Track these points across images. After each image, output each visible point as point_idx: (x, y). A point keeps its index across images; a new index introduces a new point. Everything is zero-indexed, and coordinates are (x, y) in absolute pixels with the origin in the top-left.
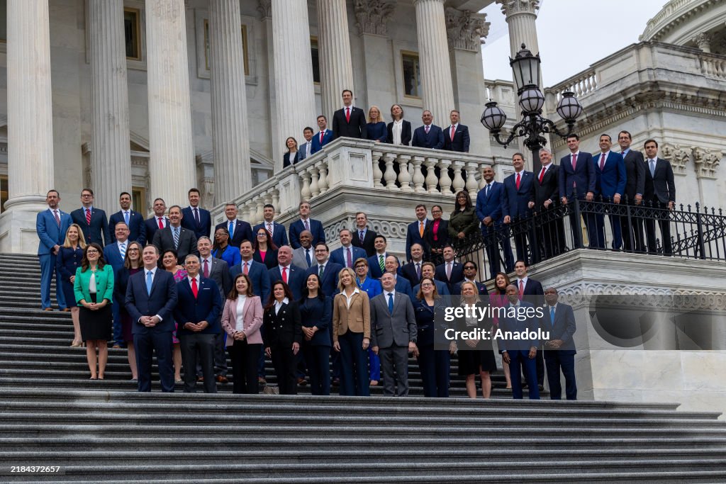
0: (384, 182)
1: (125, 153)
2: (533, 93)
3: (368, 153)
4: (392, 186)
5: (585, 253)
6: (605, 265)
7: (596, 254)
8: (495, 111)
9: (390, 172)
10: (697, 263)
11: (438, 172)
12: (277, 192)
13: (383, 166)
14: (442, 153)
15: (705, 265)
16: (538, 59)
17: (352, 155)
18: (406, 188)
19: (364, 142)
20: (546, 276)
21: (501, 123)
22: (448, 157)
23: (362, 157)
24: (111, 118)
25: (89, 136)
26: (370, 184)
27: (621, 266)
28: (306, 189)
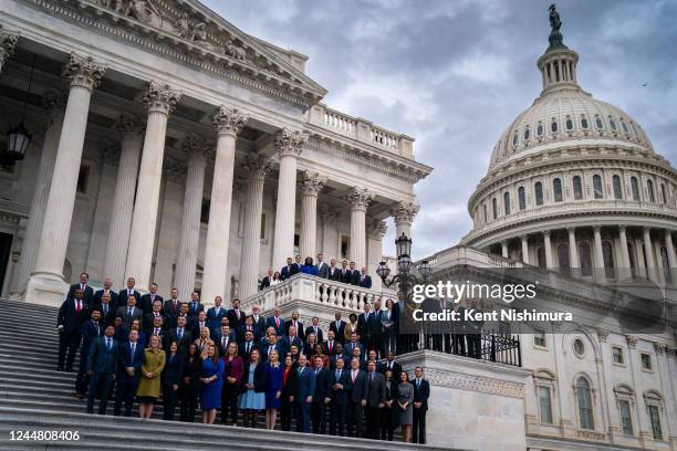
0: (321, 300)
1: (193, 270)
2: (406, 259)
3: (314, 283)
4: (325, 302)
5: (428, 353)
6: (439, 360)
7: (436, 354)
8: (384, 267)
9: (325, 294)
10: (490, 364)
11: (351, 296)
12: (264, 299)
13: (321, 290)
14: (354, 287)
15: (495, 365)
16: (410, 241)
17: (305, 283)
18: (333, 304)
19: (312, 277)
20: (406, 362)
21: (387, 274)
22: (357, 289)
23: (310, 284)
24: (187, 252)
25: (176, 259)
26: (313, 300)
27: (450, 362)
28: (279, 299)
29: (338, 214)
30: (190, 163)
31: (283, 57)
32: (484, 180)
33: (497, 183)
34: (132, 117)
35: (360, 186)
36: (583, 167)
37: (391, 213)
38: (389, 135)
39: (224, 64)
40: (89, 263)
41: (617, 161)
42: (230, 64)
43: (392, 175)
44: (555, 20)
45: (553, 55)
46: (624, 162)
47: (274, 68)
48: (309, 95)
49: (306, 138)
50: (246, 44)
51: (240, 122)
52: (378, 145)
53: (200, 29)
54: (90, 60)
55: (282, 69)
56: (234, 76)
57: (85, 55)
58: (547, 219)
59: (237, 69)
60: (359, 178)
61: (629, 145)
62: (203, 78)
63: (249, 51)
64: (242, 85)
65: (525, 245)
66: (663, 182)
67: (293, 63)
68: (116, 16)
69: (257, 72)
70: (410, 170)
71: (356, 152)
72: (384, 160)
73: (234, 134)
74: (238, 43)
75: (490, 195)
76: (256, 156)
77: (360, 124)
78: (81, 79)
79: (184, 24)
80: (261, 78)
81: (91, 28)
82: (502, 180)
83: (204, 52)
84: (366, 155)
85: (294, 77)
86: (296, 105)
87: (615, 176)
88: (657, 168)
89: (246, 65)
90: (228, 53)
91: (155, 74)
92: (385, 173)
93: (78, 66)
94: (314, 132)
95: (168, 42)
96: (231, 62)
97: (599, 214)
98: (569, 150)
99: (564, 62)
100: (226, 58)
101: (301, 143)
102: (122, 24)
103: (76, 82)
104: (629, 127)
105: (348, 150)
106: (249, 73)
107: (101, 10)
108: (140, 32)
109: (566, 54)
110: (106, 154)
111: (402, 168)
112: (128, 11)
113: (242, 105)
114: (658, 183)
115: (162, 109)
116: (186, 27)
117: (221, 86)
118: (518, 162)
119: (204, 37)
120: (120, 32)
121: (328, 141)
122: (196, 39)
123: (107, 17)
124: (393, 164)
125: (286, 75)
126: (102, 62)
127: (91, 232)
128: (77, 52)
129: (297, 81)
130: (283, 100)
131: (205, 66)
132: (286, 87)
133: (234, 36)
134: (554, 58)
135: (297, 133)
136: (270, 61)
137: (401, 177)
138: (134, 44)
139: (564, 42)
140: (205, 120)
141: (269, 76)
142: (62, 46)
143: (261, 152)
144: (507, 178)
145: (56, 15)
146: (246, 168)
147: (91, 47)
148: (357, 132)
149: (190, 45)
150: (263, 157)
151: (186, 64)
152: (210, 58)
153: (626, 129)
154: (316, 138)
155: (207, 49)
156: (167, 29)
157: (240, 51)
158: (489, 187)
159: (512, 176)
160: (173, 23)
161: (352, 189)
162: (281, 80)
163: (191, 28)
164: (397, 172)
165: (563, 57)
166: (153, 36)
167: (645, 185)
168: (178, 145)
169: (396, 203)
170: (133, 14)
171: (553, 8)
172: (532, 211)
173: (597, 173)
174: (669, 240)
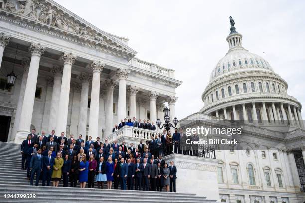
2: (167, 117)
4: (136, 137)
6: (180, 157)
8: (159, 121)
9: (136, 134)
10: (203, 158)
11: (147, 134)
12: (112, 137)
13: (135, 132)
15: (205, 159)
17: (128, 130)
18: (139, 138)
20: (167, 160)
21: (160, 124)
23: (130, 130)
24: (83, 120)
26: (131, 136)
27: (185, 158)
28: (118, 137)
29: (145, 102)
30: (83, 84)
31: (119, 40)
32: (208, 86)
34: (58, 66)
35: (153, 90)
36: (246, 79)
37: (167, 101)
38: (164, 69)
39: (94, 43)
40: (43, 127)
41: (260, 77)
42: (97, 43)
43: (166, 85)
44: (232, 22)
45: (232, 35)
47: (115, 44)
48: (130, 54)
49: (129, 72)
50: (103, 35)
51: (102, 66)
52: (160, 73)
53: (84, 30)
54: (39, 44)
55: (118, 44)
56: (99, 48)
57: (37, 43)
59: (99, 45)
60: (153, 87)
61: (264, 70)
62: (86, 49)
63: (104, 38)
64: (102, 52)
65: (225, 112)
67: (123, 41)
68: (49, 27)
69: (108, 46)
70: (173, 83)
71: (151, 76)
72: (162, 79)
73: (100, 71)
74: (100, 35)
75: (210, 92)
76: (109, 80)
77: (152, 65)
78: (35, 52)
79: (78, 28)
80: (110, 48)
81: (40, 32)
82: (214, 86)
83: (86, 39)
84: (155, 78)
85: (123, 47)
86: (124, 58)
87: (259, 82)
89: (103, 43)
90: (96, 39)
91: (65, 48)
92: (163, 84)
93: (34, 47)
94: (133, 69)
95: (71, 36)
96: (97, 42)
97: (254, 98)
98: (240, 73)
99: (236, 38)
100: (95, 41)
101: (127, 74)
102: (52, 30)
103: (34, 54)
104: (264, 63)
105: (147, 76)
106: (104, 47)
107: (43, 24)
108: (60, 32)
110: (49, 82)
111: (170, 82)
112: (54, 24)
113: (102, 59)
115: (69, 63)
116: (78, 30)
117: (93, 52)
118: (221, 79)
119: (86, 33)
120: (51, 33)
121: (139, 73)
122: (82, 34)
123: (46, 27)
124: (166, 81)
125: (120, 47)
126: (44, 45)
127: (43, 114)
128: (34, 42)
129: (124, 49)
130: (119, 57)
131: (87, 44)
132: (120, 51)
133: (98, 32)
134: (233, 37)
135: (125, 70)
136: (113, 41)
137: (170, 86)
138: (57, 37)
139: (236, 30)
140: (88, 66)
141: (113, 47)
142: (28, 40)
143: (112, 78)
144: (216, 85)
145: (26, 27)
146: (106, 85)
147: (40, 39)
148: (151, 68)
149: (80, 36)
150: (112, 80)
151: (79, 44)
152: (88, 41)
154: (134, 71)
155: (87, 38)
156: (70, 31)
157: (101, 38)
158: (210, 89)
159: (218, 84)
160: (73, 28)
161: (150, 91)
162: (118, 49)
163: (80, 30)
164: (169, 84)
165: (236, 36)
166: (65, 34)
167: (272, 86)
168: (78, 77)
169: (168, 96)
170: (56, 25)
171: (231, 17)
172: (227, 98)
173: (252, 81)
174: (282, 107)
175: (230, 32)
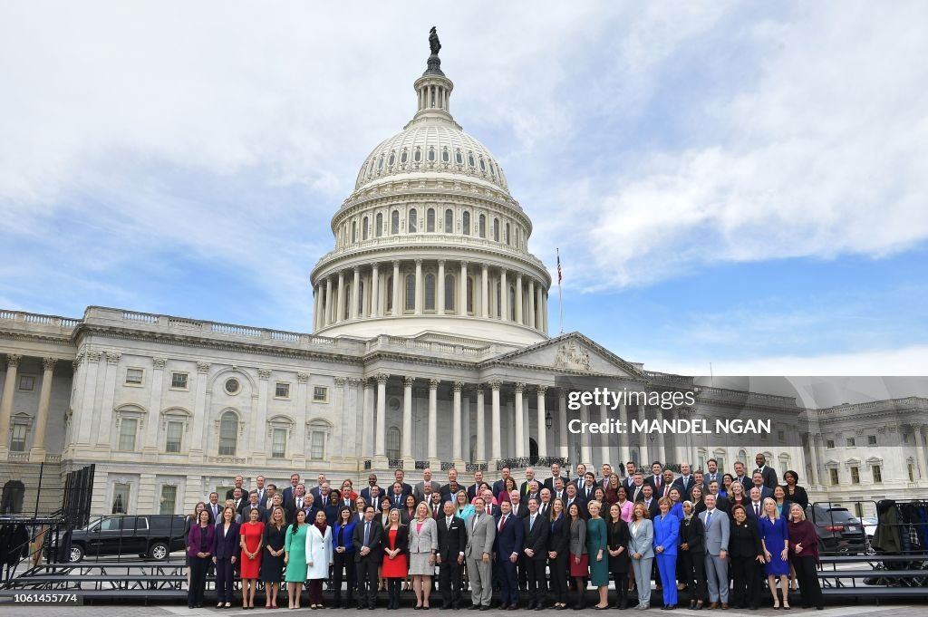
32: (348, 201)
33: (358, 206)
36: (456, 202)
44: (435, 44)
45: (431, 79)
46: (475, 199)
58: (397, 249)
61: (483, 183)
65: (375, 272)
66: (509, 222)
75: (351, 217)
82: (362, 204)
87: (482, 215)
88: (504, 208)
97: (445, 248)
98: (445, 183)
99: (440, 89)
104: (495, 168)
109: (443, 81)
114: (514, 227)
118: (379, 188)
134: (433, 83)
139: (442, 67)
144: (367, 203)
153: (483, 167)
158: (351, 209)
159: (372, 202)
165: (441, 84)
167: (505, 228)
171: (433, 30)
172: (387, 240)
173: (467, 209)
174: (504, 277)
175: (426, 67)
